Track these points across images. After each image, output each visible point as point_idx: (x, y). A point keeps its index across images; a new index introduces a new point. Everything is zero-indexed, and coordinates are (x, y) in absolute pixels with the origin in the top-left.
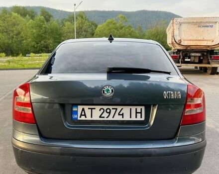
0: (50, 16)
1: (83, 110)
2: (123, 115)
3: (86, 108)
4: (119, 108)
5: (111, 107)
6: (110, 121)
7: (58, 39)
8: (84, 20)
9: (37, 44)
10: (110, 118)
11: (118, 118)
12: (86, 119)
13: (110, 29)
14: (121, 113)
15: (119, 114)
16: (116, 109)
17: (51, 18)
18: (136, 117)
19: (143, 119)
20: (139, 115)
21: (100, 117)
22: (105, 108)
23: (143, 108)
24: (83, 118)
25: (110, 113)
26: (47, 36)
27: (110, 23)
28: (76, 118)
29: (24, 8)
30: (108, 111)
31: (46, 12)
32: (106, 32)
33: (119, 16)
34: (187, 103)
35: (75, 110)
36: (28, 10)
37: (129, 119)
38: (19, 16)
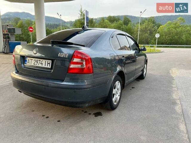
0: (129, 21)
1: (29, 60)
2: (42, 64)
5: (38, 59)
6: (39, 67)
8: (150, 23)
10: (37, 65)
12: (29, 64)
13: (169, 28)
14: (42, 63)
15: (41, 64)
16: (40, 61)
17: (130, 22)
18: (47, 66)
19: (50, 67)
20: (49, 65)
21: (34, 64)
22: (36, 59)
23: (51, 61)
25: (37, 62)
27: (170, 24)
28: (26, 64)
29: (114, 17)
30: (37, 61)
31: (127, 18)
32: (166, 30)
33: (178, 18)
34: (72, 61)
35: (26, 59)
36: (116, 18)
37: (44, 66)
38: (108, 22)
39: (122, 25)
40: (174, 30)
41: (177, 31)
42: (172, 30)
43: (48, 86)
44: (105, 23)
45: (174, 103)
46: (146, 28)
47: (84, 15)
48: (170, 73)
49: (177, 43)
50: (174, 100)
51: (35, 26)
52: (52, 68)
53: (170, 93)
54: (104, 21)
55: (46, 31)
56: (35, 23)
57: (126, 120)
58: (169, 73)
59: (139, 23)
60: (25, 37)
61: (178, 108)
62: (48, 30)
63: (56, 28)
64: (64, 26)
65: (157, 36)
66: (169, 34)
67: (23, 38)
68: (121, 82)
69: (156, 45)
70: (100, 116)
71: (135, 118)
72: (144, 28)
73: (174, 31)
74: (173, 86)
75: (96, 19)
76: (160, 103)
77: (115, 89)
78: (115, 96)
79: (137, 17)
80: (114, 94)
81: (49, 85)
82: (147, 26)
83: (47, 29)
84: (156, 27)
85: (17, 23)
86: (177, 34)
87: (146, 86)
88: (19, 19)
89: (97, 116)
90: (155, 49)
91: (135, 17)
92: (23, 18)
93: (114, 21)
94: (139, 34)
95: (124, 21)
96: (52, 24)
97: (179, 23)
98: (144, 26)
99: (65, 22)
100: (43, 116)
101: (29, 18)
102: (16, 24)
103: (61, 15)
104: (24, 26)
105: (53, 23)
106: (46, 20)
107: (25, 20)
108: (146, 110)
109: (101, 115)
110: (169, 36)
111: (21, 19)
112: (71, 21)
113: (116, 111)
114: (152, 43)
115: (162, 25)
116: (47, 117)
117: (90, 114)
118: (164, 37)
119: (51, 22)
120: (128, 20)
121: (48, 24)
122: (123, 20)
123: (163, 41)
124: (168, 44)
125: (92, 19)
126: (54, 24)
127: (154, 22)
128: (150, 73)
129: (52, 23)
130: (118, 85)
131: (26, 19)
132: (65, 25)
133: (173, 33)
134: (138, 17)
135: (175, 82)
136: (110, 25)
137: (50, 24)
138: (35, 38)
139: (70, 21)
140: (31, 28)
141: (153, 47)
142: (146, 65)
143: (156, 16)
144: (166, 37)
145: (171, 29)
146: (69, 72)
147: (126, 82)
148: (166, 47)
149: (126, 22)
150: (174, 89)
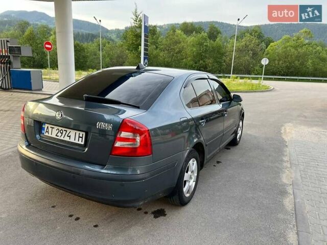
0: (219, 32)
1: (48, 127)
2: (70, 137)
3: (50, 126)
4: (69, 131)
5: (63, 129)
6: (61, 140)
7: (219, 58)
8: (253, 37)
9: (196, 63)
10: (62, 138)
11: (67, 139)
13: (285, 48)
15: (68, 136)
16: (66, 131)
17: (219, 34)
18: (78, 141)
19: (83, 143)
20: (81, 139)
21: (56, 136)
22: (60, 128)
23: (84, 134)
24: (47, 134)
25: (62, 133)
26: (207, 55)
27: (287, 40)
28: (44, 133)
29: (192, 24)
30: (61, 131)
31: (215, 28)
32: (280, 50)
33: (302, 31)
34: (118, 136)
35: (43, 126)
36: (196, 26)
37: (72, 140)
38: (182, 33)
39: (205, 39)
40: (293, 50)
41: (299, 53)
42: (290, 50)
43: (78, 174)
44: (177, 36)
45: (284, 193)
46: (246, 46)
47: (140, 21)
48: (282, 133)
49: (297, 73)
50: (283, 185)
51: (55, 38)
52: (85, 145)
53: (277, 172)
54: (174, 31)
55: (75, 47)
56: (55, 33)
57: (203, 224)
58: (279, 133)
59: (235, 35)
60: (37, 57)
61: (288, 203)
62: (78, 45)
63: (92, 41)
64: (106, 38)
65: (265, 62)
66: (286, 58)
67: (34, 58)
68: (199, 159)
69: (263, 76)
70: (162, 217)
71: (218, 221)
72: (243, 46)
73: (294, 52)
74: (284, 158)
75: (161, 27)
76: (261, 192)
77: (187, 172)
78: (187, 184)
79: (231, 25)
80: (185, 181)
81: (81, 173)
82: (248, 43)
83: (75, 43)
84: (263, 44)
85: (23, 32)
86: (298, 58)
87: (240, 160)
88: (27, 24)
89: (157, 217)
90: (259, 84)
91: (229, 25)
92: (35, 22)
93: (192, 32)
94: (234, 57)
95: (210, 32)
96: (85, 34)
97: (302, 39)
98: (244, 43)
99: (107, 31)
100: (71, 216)
101: (44, 22)
102: (21, 33)
103: (100, 21)
104: (37, 38)
105: (87, 32)
106: (75, 27)
107: (37, 25)
108: (237, 205)
109: (165, 215)
110: (285, 61)
111: (31, 23)
112: (118, 30)
113: (189, 208)
114: (255, 72)
115: (273, 42)
116: (77, 219)
117: (146, 213)
118: (276, 62)
119: (82, 30)
120: (217, 31)
121: (78, 33)
122: (207, 30)
123: (275, 69)
124: (283, 75)
125: (155, 26)
126: (89, 34)
127: (260, 36)
128: (249, 132)
129: (84, 31)
130: (193, 164)
131: (39, 23)
132: (108, 36)
133: (291, 56)
134: (234, 25)
135: (288, 152)
136: (185, 39)
137: (81, 34)
138: (54, 58)
139: (116, 29)
140: (49, 44)
141: (257, 79)
142: (241, 123)
143: (264, 24)
144: (280, 63)
145: (288, 49)
146: (113, 153)
147: (207, 156)
148: (279, 79)
149: (213, 33)
150: (285, 164)
